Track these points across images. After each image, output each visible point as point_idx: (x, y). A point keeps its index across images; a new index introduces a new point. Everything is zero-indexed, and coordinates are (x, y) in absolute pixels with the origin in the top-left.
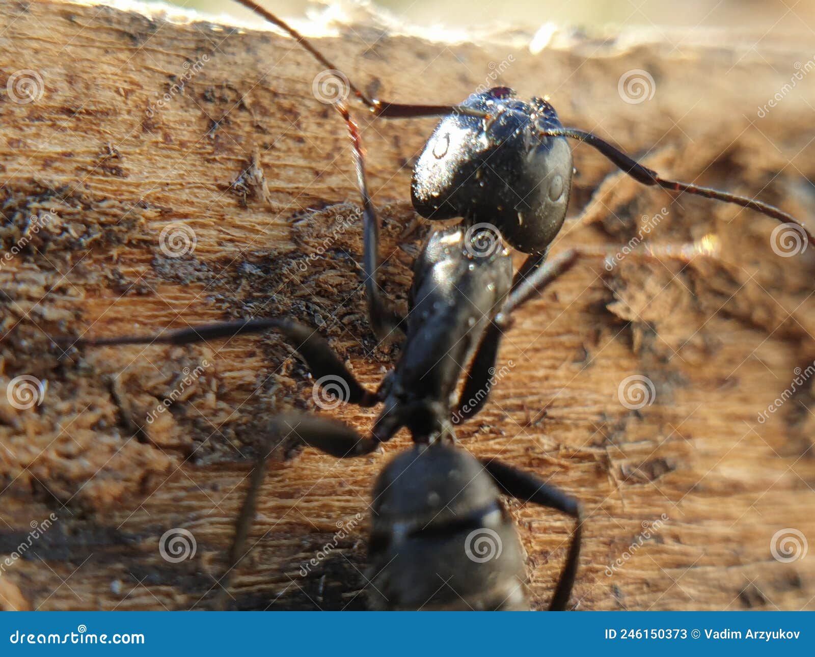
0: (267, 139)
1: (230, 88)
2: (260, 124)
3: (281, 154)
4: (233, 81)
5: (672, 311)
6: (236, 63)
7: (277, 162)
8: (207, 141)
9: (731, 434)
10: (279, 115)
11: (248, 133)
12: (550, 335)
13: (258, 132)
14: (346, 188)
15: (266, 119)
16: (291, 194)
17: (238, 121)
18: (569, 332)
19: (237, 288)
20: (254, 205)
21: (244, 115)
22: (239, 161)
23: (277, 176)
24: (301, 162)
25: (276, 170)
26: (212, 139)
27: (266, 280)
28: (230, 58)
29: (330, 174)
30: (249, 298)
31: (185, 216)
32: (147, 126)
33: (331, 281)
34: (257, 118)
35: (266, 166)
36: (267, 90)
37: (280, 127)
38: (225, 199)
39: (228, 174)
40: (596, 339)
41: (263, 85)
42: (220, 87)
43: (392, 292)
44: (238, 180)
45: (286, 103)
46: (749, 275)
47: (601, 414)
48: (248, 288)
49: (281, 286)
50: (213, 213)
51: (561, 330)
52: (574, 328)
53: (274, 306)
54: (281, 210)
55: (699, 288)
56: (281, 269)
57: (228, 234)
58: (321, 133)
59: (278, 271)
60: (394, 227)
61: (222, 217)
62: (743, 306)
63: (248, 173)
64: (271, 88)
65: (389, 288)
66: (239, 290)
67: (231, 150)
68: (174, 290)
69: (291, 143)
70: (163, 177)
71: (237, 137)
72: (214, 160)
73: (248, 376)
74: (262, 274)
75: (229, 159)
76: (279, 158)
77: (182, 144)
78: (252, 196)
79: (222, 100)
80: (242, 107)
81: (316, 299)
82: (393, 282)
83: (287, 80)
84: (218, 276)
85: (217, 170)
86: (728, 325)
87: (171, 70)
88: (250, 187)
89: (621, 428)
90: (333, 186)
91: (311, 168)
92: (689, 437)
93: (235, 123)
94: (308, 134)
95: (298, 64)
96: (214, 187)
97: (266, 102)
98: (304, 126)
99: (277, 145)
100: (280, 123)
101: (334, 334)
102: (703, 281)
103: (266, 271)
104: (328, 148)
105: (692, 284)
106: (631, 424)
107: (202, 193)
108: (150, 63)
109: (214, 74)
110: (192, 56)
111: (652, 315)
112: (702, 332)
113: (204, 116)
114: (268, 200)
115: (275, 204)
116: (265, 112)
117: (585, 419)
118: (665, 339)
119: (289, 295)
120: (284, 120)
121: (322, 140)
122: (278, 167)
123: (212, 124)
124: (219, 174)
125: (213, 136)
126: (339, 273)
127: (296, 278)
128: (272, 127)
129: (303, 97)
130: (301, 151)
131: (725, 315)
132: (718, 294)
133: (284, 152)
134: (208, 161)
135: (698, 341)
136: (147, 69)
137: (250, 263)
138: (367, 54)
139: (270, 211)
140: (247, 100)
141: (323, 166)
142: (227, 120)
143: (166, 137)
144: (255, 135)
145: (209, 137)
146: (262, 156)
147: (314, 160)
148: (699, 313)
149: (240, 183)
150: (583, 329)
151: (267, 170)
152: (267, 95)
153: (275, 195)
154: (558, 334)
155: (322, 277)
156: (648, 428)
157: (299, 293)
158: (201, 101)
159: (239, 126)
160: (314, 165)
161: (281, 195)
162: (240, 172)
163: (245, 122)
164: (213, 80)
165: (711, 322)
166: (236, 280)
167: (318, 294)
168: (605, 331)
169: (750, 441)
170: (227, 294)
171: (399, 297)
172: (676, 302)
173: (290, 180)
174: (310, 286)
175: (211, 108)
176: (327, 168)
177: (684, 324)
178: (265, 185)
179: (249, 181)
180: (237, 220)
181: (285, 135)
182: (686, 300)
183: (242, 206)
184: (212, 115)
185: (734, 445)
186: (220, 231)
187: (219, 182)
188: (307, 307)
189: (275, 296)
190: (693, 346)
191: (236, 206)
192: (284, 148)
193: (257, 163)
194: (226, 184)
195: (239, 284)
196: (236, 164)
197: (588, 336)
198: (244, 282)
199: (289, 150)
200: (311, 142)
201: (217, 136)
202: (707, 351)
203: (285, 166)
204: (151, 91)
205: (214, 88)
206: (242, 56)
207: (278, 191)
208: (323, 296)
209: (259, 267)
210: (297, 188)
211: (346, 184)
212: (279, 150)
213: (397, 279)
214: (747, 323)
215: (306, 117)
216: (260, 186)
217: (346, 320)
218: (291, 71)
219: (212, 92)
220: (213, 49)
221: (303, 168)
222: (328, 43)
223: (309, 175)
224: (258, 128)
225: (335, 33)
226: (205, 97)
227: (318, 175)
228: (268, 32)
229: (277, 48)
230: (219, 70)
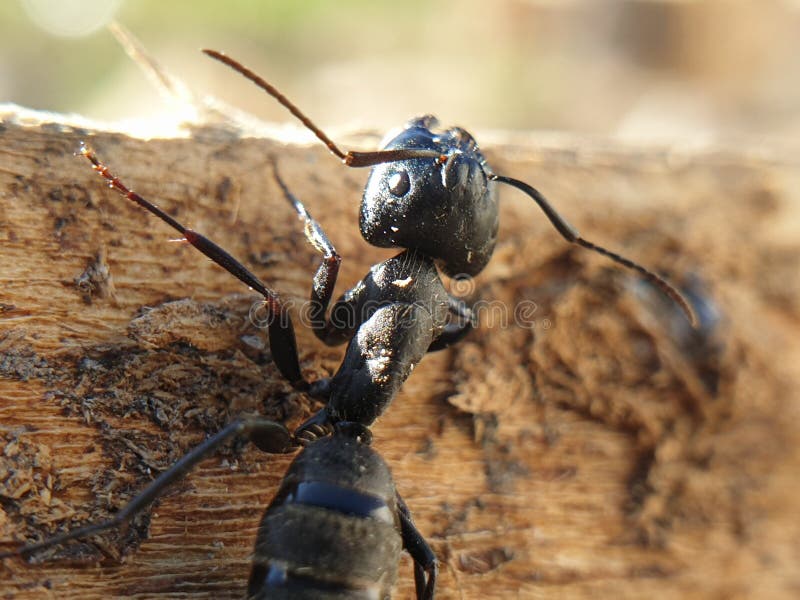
0: (114, 236)
1: (78, 187)
2: (108, 222)
3: (129, 251)
4: (82, 180)
5: (512, 403)
7: (125, 259)
8: (53, 239)
9: (569, 523)
10: (127, 213)
11: (96, 230)
12: (394, 426)
13: (105, 229)
14: (193, 284)
15: (114, 217)
16: (137, 290)
17: (86, 219)
18: (413, 423)
19: (77, 384)
20: (99, 301)
21: (91, 214)
22: (84, 258)
23: (124, 272)
24: (149, 259)
25: (123, 266)
26: (58, 237)
27: (107, 376)
29: (177, 270)
30: (90, 394)
31: (27, 313)
33: (174, 376)
34: (105, 216)
35: (112, 263)
37: (128, 225)
38: (71, 296)
39: (74, 271)
40: (439, 430)
42: (68, 187)
43: (236, 385)
44: (83, 276)
46: (587, 368)
47: (443, 504)
48: (89, 384)
49: (123, 381)
50: (56, 309)
51: (406, 421)
52: (418, 418)
53: (115, 401)
54: (126, 306)
55: (539, 380)
56: (123, 364)
57: (71, 330)
59: (120, 366)
61: (65, 314)
62: (581, 398)
63: (94, 269)
65: (233, 382)
66: (80, 386)
67: (77, 248)
68: (13, 386)
69: (139, 241)
70: (7, 274)
71: (84, 235)
72: (60, 258)
73: (85, 472)
74: (103, 369)
75: (75, 256)
76: (126, 254)
77: (28, 242)
78: (97, 292)
79: (70, 199)
80: (89, 206)
81: (158, 394)
82: (238, 376)
83: (137, 179)
84: (59, 372)
85: (62, 267)
86: (567, 415)
87: (19, 170)
88: (95, 283)
89: (462, 518)
90: (181, 282)
91: (159, 265)
92: (528, 526)
93: (82, 221)
94: (156, 231)
95: (148, 164)
96: (58, 284)
97: (114, 199)
98: (152, 223)
99: (125, 242)
100: (128, 220)
101: (176, 428)
102: (543, 373)
103: (109, 367)
105: (532, 376)
106: (472, 513)
107: (47, 290)
109: (61, 174)
110: (41, 158)
111: (493, 406)
112: (541, 421)
113: (51, 215)
114: (113, 296)
115: (120, 300)
116: (113, 210)
117: (426, 509)
118: (506, 430)
119: (130, 389)
120: (132, 218)
122: (125, 263)
123: (59, 222)
124: (62, 270)
125: (59, 234)
126: (183, 367)
127: (139, 374)
128: (120, 224)
130: (149, 248)
131: (564, 406)
132: (558, 386)
133: (132, 248)
134: (54, 258)
135: (537, 430)
137: (92, 358)
138: (218, 155)
139: (115, 306)
140: (95, 199)
141: (170, 262)
142: (74, 218)
143: (12, 236)
144: (102, 233)
145: (56, 236)
146: (109, 252)
147: (162, 256)
148: (538, 403)
149: (85, 280)
150: (427, 420)
151: (113, 267)
153: (120, 290)
154: (403, 425)
155: (165, 373)
156: (488, 518)
157: (141, 388)
158: (49, 201)
159: (86, 224)
160: (161, 261)
161: (127, 291)
162: (86, 268)
163: (93, 220)
164: (62, 180)
165: (551, 413)
166: (77, 375)
167: (161, 388)
168: (448, 422)
169: (588, 531)
170: (67, 390)
171: (243, 391)
172: (518, 393)
173: (137, 276)
174: (153, 381)
175: (58, 207)
176: (176, 264)
177: (524, 414)
178: (111, 281)
179: (95, 278)
180: (81, 317)
181: (132, 232)
182: (526, 392)
183: (86, 302)
184: (59, 213)
185: (571, 533)
186: (63, 327)
187: (64, 279)
188: (149, 402)
189: (117, 392)
190: (533, 438)
191: (79, 302)
192: (132, 245)
193: (103, 260)
194: (70, 280)
195: (81, 380)
196: (83, 261)
197: (431, 427)
198: (85, 377)
199: (137, 247)
200: (158, 240)
201: (63, 234)
202: (546, 441)
203: (132, 262)
205: (62, 188)
207: (123, 287)
208: (166, 391)
209: (100, 363)
210: (143, 284)
211: (194, 280)
212: (126, 247)
213: (242, 373)
214: (585, 414)
216: (105, 282)
217: (188, 414)
218: (141, 170)
219: (60, 191)
220: (62, 149)
221: (150, 264)
222: (179, 144)
223: (157, 271)
224: (106, 226)
225: (186, 135)
226: (52, 196)
227: (166, 271)
228: (119, 134)
229: (127, 149)
230: (68, 170)
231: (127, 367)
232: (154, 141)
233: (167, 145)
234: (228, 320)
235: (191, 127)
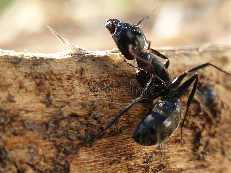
0: (54, 87)
1: (43, 75)
2: (52, 83)
3: (58, 91)
4: (44, 72)
6: (44, 67)
7: (57, 93)
8: (37, 90)
9: (179, 155)
10: (57, 81)
11: (49, 86)
13: (51, 86)
14: (76, 98)
15: (53, 82)
16: (61, 102)
20: (51, 106)
21: (47, 81)
22: (46, 94)
23: (57, 97)
24: (63, 93)
25: (56, 95)
27: (55, 127)
28: (42, 66)
29: (71, 95)
30: (51, 133)
31: (32, 112)
32: (21, 87)
33: (74, 125)
34: (51, 82)
35: (54, 95)
36: (53, 74)
37: (57, 84)
38: (43, 106)
41: (52, 72)
42: (40, 74)
43: (90, 126)
44: (46, 100)
45: (58, 77)
47: (146, 154)
48: (51, 130)
49: (60, 128)
50: (40, 109)
53: (58, 134)
54: (58, 107)
57: (45, 115)
58: (68, 84)
59: (58, 124)
60: (88, 107)
63: (49, 97)
64: (54, 73)
65: (89, 125)
66: (49, 131)
67: (44, 92)
68: (30, 133)
69: (60, 88)
70: (26, 101)
71: (45, 88)
72: (40, 95)
73: (52, 155)
75: (43, 94)
76: (57, 92)
77: (31, 91)
78: (50, 104)
79: (41, 78)
80: (46, 79)
81: (70, 131)
83: (59, 71)
85: (41, 97)
87: (26, 71)
89: (151, 157)
90: (72, 98)
91: (66, 94)
92: (169, 158)
93: (45, 84)
94: (65, 85)
95: (61, 66)
96: (40, 102)
97: (53, 77)
98: (63, 82)
99: (57, 88)
100: (57, 82)
101: (75, 140)
103: (56, 124)
104: (70, 88)
106: (154, 155)
107: (37, 104)
108: (20, 70)
109: (38, 71)
110: (32, 67)
113: (36, 83)
114: (55, 104)
115: (57, 105)
116: (53, 80)
117: (142, 156)
119: (62, 130)
120: (58, 82)
121: (69, 86)
123: (38, 85)
126: (75, 123)
127: (64, 125)
128: (55, 84)
129: (63, 75)
130: (63, 90)
133: (59, 90)
134: (38, 95)
136: (20, 71)
137: (51, 123)
138: (79, 61)
139: (55, 107)
140: (48, 77)
141: (69, 93)
142: (42, 83)
143: (26, 90)
144: (51, 87)
145: (38, 89)
146: (53, 92)
147: (67, 92)
152: (53, 75)
155: (71, 124)
156: (158, 156)
157: (65, 129)
158: (35, 79)
160: (67, 93)
161: (59, 102)
162: (47, 97)
163: (48, 83)
164: (38, 73)
167: (70, 129)
169: (184, 157)
170: (45, 132)
171: (92, 128)
173: (61, 98)
174: (68, 127)
175: (38, 80)
178: (54, 100)
179: (50, 100)
180: (47, 111)
181: (58, 86)
183: (48, 106)
184: (38, 82)
185: (180, 158)
186: (42, 114)
188: (67, 133)
189: (58, 131)
191: (46, 107)
193: (51, 95)
194: (42, 101)
195: (48, 129)
198: (50, 128)
199: (60, 90)
200: (66, 87)
201: (40, 88)
203: (59, 94)
204: (21, 78)
205: (39, 75)
206: (46, 65)
207: (57, 101)
209: (53, 124)
210: (63, 100)
211: (76, 97)
212: (57, 90)
213: (91, 123)
215: (64, 80)
216: (52, 100)
217: (78, 136)
218: (59, 68)
219: (38, 76)
220: (37, 64)
221: (64, 94)
222: (69, 59)
223: (66, 96)
224: (51, 85)
225: (70, 56)
226: (36, 77)
227: (68, 96)
228: (52, 58)
229: (55, 62)
230: (40, 70)
231: (61, 124)
232: (62, 59)
233: (65, 60)
234: (87, 107)
235: (72, 54)
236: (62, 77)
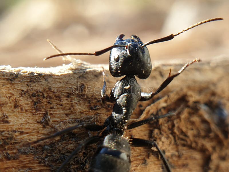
0: (51, 106)
1: (40, 92)
2: (49, 102)
3: (56, 110)
4: (41, 90)
5: (169, 146)
6: (42, 84)
7: (55, 112)
8: (33, 109)
11: (46, 104)
12: (135, 157)
13: (48, 104)
15: (51, 100)
16: (59, 122)
18: (140, 155)
19: (43, 153)
20: (48, 126)
22: (43, 113)
23: (55, 117)
24: (62, 112)
26: (35, 108)
27: (52, 150)
28: (40, 83)
29: (70, 114)
30: (47, 156)
31: (27, 133)
32: (16, 107)
33: (71, 148)
34: (48, 100)
35: (51, 114)
36: (51, 91)
37: (55, 102)
38: (40, 126)
39: (39, 117)
40: (148, 156)
41: (50, 90)
42: (37, 92)
43: (89, 149)
44: (43, 120)
45: (57, 94)
46: (190, 133)
48: (46, 153)
49: (56, 151)
50: (35, 130)
51: (138, 155)
52: (142, 154)
53: (54, 158)
55: (177, 138)
56: (56, 146)
57: (40, 137)
58: (67, 102)
61: (38, 132)
62: (189, 142)
63: (46, 117)
64: (53, 91)
66: (44, 154)
67: (41, 110)
68: (24, 156)
69: (59, 106)
70: (20, 121)
71: (43, 106)
72: (36, 114)
74: (50, 148)
75: (40, 113)
77: (26, 111)
78: (47, 124)
79: (38, 96)
80: (44, 97)
81: (66, 154)
83: (57, 88)
84: (38, 150)
85: (37, 117)
86: (185, 148)
87: (23, 89)
88: (47, 121)
93: (42, 102)
94: (63, 103)
95: (60, 82)
96: (36, 123)
97: (51, 95)
98: (62, 100)
99: (55, 107)
101: (72, 164)
102: (178, 136)
103: (52, 147)
104: (69, 106)
105: (174, 137)
107: (33, 125)
108: (16, 87)
109: (35, 88)
110: (29, 84)
111: (164, 148)
112: (177, 151)
113: (33, 101)
114: (52, 125)
115: (54, 125)
116: (51, 98)
118: (168, 154)
119: (58, 153)
120: (56, 99)
121: (68, 104)
122: (55, 114)
123: (35, 103)
124: (37, 118)
125: (35, 107)
126: (73, 145)
127: (60, 148)
128: (53, 102)
129: (62, 92)
130: (61, 108)
131: (184, 145)
132: (182, 139)
134: (34, 115)
135: (177, 153)
136: (15, 89)
137: (47, 145)
139: (52, 127)
140: (45, 95)
141: (68, 112)
142: (39, 101)
143: (22, 109)
144: (48, 105)
145: (34, 107)
146: (50, 111)
147: (65, 110)
148: (177, 145)
149: (44, 121)
150: (145, 154)
151: (51, 115)
152: (51, 93)
153: (54, 122)
154: (138, 156)
155: (68, 147)
157: (61, 153)
158: (32, 97)
159: (43, 103)
160: (65, 112)
162: (44, 117)
163: (45, 101)
164: (35, 90)
165: (180, 148)
166: (43, 151)
167: (67, 152)
168: (151, 154)
170: (40, 156)
171: (91, 151)
172: (171, 142)
173: (59, 118)
174: (65, 150)
175: (35, 98)
177: (172, 149)
179: (46, 120)
180: (43, 132)
181: (56, 104)
182: (173, 142)
183: (44, 127)
184: (35, 100)
186: (38, 136)
187: (38, 121)
188: (64, 157)
189: (55, 155)
190: (175, 156)
191: (42, 127)
192: (57, 108)
193: (49, 114)
194: (39, 121)
195: (44, 152)
196: (42, 115)
197: (146, 156)
198: (45, 151)
199: (58, 108)
200: (64, 105)
201: (36, 107)
202: (179, 157)
203: (57, 113)
204: (17, 96)
205: (35, 92)
206: (44, 82)
207: (55, 121)
208: (68, 153)
209: (49, 146)
210: (60, 120)
214: (190, 147)
215: (63, 98)
216: (50, 121)
217: (75, 160)
218: (58, 85)
219: (35, 94)
220: (35, 81)
221: (62, 113)
222: (69, 75)
223: (64, 115)
225: (71, 72)
226: (33, 95)
227: (67, 115)
228: (51, 74)
229: (54, 79)
230: (37, 87)
231: (57, 147)
232: (61, 75)
233: (65, 76)
235: (72, 69)
236: (60, 95)
